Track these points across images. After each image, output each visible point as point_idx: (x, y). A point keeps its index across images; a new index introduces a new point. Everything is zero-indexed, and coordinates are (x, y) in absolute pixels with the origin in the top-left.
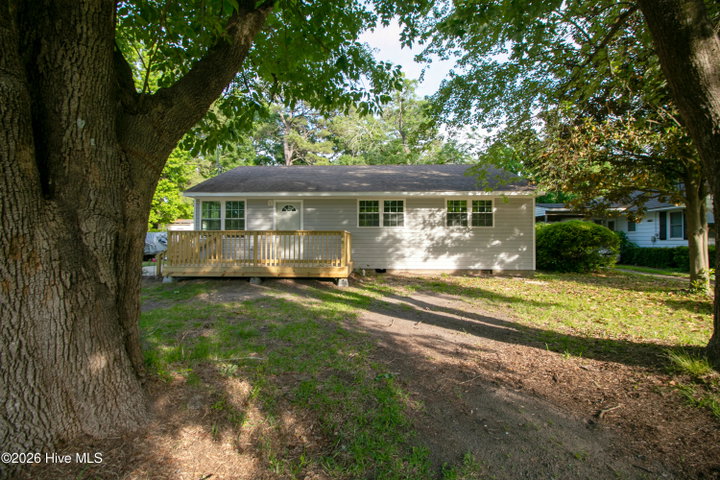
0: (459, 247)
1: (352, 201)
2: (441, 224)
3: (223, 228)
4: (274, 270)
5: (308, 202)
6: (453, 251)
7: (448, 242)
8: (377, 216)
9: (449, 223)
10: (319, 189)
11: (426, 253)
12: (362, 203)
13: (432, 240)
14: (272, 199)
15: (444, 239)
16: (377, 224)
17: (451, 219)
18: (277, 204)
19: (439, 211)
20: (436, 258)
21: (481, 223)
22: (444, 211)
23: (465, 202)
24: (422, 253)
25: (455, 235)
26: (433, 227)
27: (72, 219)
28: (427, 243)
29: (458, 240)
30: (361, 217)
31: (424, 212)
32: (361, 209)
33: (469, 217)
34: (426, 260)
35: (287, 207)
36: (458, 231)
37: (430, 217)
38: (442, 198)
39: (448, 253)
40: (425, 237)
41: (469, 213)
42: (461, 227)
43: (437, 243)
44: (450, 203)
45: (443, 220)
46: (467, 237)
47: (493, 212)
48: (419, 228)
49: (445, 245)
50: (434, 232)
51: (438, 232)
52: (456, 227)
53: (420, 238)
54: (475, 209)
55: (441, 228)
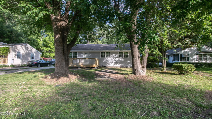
0: (121, 62)
1: (99, 52)
2: (117, 57)
3: (73, 58)
4: (82, 66)
5: (90, 52)
6: (120, 63)
7: (119, 61)
8: (104, 55)
9: (119, 57)
10: (92, 50)
12: (101, 53)
13: (115, 61)
14: (83, 52)
15: (118, 61)
16: (104, 57)
17: (120, 56)
18: (84, 53)
19: (117, 55)
21: (126, 57)
23: (123, 52)
24: (113, 64)
25: (120, 60)
26: (116, 58)
28: (114, 61)
29: (121, 61)
30: (101, 55)
31: (114, 55)
32: (101, 54)
33: (124, 56)
34: (114, 65)
35: (86, 53)
36: (121, 59)
37: (115, 56)
38: (118, 52)
39: (119, 64)
40: (114, 60)
41: (124, 55)
42: (122, 58)
43: (117, 61)
44: (119, 53)
45: (118, 56)
46: (123, 60)
47: (129, 55)
48: (113, 58)
49: (118, 62)
50: (116, 59)
51: (117, 59)
52: (121, 58)
53: (113, 60)
54: (125, 54)
55: (117, 58)
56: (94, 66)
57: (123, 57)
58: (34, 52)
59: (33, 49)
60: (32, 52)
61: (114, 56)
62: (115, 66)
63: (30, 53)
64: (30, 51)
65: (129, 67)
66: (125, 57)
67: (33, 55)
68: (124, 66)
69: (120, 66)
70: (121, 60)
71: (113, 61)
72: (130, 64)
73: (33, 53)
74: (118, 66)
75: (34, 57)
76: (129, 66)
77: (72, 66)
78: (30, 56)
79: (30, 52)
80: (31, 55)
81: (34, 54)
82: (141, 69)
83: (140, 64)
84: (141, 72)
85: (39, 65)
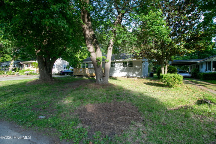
3: (85, 68)
38: (122, 61)
57: (126, 67)
66: (129, 67)
82: (101, 77)
83: (100, 73)
84: (99, 80)
85: (66, 74)
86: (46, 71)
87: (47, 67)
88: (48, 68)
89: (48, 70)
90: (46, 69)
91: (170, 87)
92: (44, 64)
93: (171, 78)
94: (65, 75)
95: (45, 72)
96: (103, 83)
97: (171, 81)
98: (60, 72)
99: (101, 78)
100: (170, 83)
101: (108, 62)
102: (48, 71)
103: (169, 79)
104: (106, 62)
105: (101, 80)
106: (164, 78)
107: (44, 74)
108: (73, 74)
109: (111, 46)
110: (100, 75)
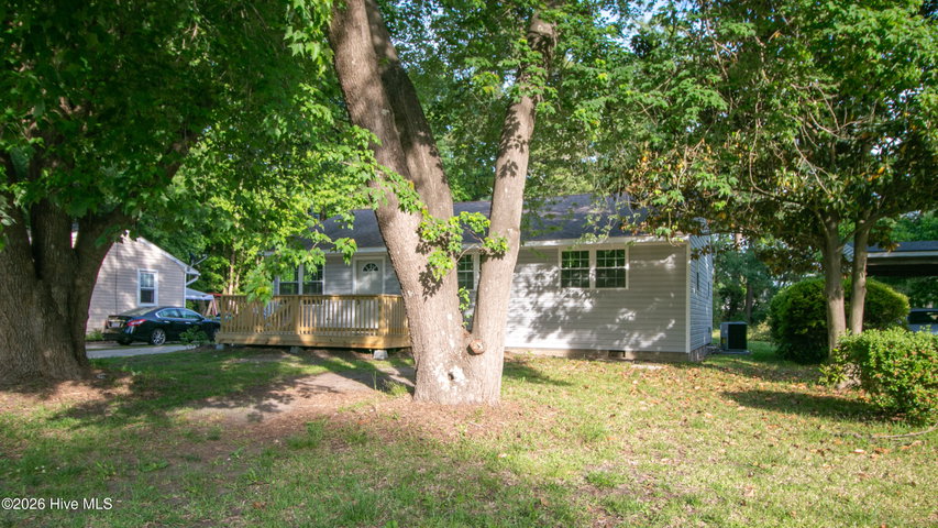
0: (575, 321)
2: (552, 288)
3: (301, 292)
4: (307, 338)
6: (567, 328)
7: (561, 313)
8: (471, 276)
9: (565, 284)
11: (531, 330)
13: (539, 310)
15: (554, 309)
16: (471, 285)
17: (567, 279)
18: (358, 261)
19: (549, 269)
20: (543, 337)
21: (611, 284)
22: (556, 269)
23: (587, 252)
24: (524, 330)
25: (571, 304)
26: (540, 293)
27: (49, 287)
28: (532, 315)
29: (573, 312)
31: (528, 270)
33: (592, 276)
34: (530, 338)
35: (368, 266)
36: (576, 296)
37: (537, 277)
38: (553, 250)
39: (560, 330)
40: (530, 307)
41: (592, 269)
42: (579, 290)
43: (546, 315)
44: (565, 255)
45: (555, 281)
46: (588, 305)
47: (627, 267)
48: (522, 294)
49: (556, 318)
50: (541, 299)
51: (548, 300)
52: (573, 290)
53: (524, 308)
54: (600, 263)
55: (551, 294)
56: (369, 342)
57: (585, 285)
58: (156, 267)
59: (149, 249)
60: (142, 265)
61: (527, 280)
62: (537, 343)
63: (132, 273)
64: (131, 259)
65: (629, 356)
66: (600, 284)
67: (149, 281)
68: (592, 347)
69: (570, 343)
70: (575, 308)
71: (521, 311)
72: (636, 335)
73: (149, 269)
74: (558, 342)
75: (156, 293)
76: (628, 349)
77: (259, 343)
78: (131, 289)
79: (130, 265)
80: (138, 282)
81: (152, 277)
82: (454, 360)
83: (445, 328)
84: (444, 380)
85: (159, 336)
86: (45, 315)
87: (55, 290)
88: (58, 293)
89: (62, 310)
90: (48, 303)
91: (917, 422)
92: (30, 267)
93: (926, 357)
94: (151, 343)
95: (38, 322)
96: (471, 397)
97: (921, 381)
98: (116, 323)
99: (452, 364)
100: (919, 389)
101: (500, 255)
102: (59, 317)
103: (911, 365)
104: (483, 257)
105: (452, 377)
106: (878, 359)
107: (30, 337)
108: (219, 335)
109: (520, 146)
110: (443, 344)
